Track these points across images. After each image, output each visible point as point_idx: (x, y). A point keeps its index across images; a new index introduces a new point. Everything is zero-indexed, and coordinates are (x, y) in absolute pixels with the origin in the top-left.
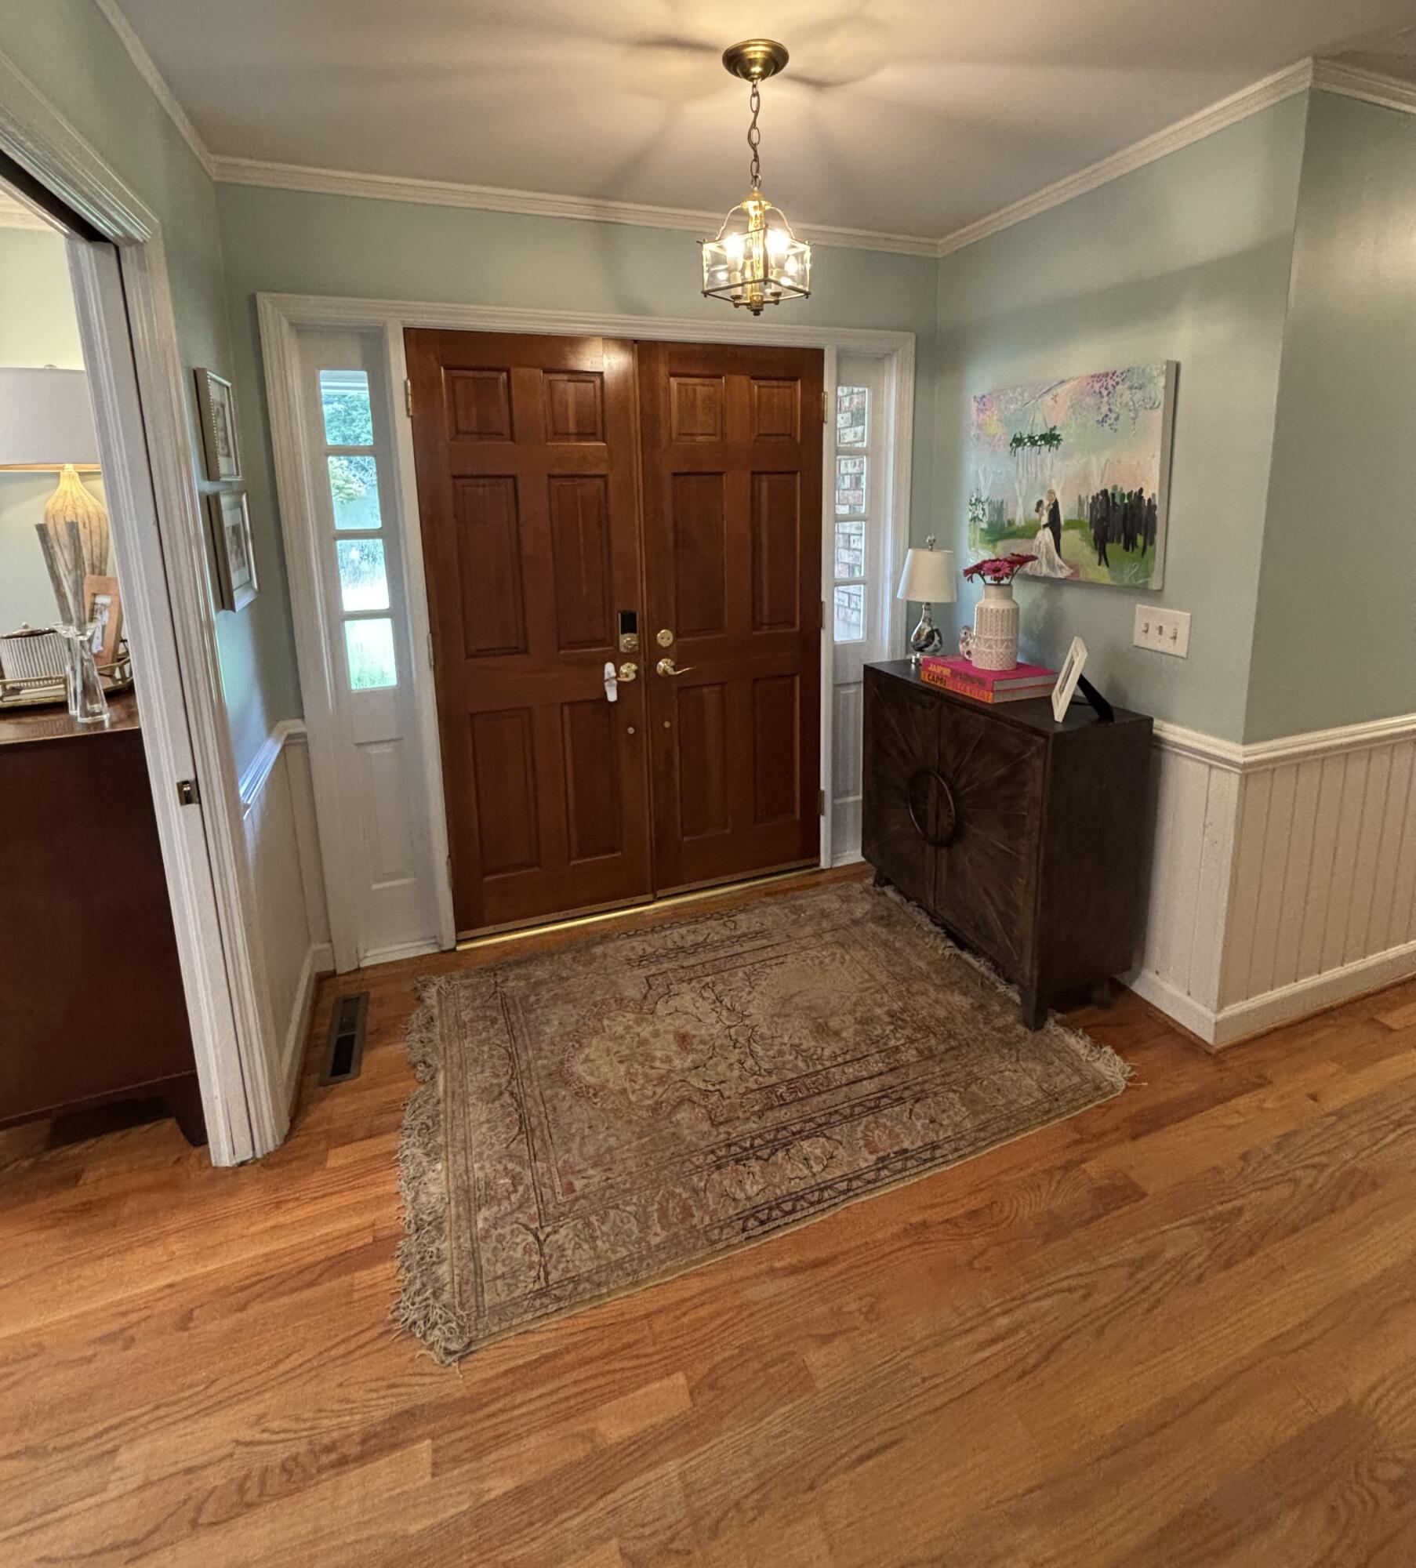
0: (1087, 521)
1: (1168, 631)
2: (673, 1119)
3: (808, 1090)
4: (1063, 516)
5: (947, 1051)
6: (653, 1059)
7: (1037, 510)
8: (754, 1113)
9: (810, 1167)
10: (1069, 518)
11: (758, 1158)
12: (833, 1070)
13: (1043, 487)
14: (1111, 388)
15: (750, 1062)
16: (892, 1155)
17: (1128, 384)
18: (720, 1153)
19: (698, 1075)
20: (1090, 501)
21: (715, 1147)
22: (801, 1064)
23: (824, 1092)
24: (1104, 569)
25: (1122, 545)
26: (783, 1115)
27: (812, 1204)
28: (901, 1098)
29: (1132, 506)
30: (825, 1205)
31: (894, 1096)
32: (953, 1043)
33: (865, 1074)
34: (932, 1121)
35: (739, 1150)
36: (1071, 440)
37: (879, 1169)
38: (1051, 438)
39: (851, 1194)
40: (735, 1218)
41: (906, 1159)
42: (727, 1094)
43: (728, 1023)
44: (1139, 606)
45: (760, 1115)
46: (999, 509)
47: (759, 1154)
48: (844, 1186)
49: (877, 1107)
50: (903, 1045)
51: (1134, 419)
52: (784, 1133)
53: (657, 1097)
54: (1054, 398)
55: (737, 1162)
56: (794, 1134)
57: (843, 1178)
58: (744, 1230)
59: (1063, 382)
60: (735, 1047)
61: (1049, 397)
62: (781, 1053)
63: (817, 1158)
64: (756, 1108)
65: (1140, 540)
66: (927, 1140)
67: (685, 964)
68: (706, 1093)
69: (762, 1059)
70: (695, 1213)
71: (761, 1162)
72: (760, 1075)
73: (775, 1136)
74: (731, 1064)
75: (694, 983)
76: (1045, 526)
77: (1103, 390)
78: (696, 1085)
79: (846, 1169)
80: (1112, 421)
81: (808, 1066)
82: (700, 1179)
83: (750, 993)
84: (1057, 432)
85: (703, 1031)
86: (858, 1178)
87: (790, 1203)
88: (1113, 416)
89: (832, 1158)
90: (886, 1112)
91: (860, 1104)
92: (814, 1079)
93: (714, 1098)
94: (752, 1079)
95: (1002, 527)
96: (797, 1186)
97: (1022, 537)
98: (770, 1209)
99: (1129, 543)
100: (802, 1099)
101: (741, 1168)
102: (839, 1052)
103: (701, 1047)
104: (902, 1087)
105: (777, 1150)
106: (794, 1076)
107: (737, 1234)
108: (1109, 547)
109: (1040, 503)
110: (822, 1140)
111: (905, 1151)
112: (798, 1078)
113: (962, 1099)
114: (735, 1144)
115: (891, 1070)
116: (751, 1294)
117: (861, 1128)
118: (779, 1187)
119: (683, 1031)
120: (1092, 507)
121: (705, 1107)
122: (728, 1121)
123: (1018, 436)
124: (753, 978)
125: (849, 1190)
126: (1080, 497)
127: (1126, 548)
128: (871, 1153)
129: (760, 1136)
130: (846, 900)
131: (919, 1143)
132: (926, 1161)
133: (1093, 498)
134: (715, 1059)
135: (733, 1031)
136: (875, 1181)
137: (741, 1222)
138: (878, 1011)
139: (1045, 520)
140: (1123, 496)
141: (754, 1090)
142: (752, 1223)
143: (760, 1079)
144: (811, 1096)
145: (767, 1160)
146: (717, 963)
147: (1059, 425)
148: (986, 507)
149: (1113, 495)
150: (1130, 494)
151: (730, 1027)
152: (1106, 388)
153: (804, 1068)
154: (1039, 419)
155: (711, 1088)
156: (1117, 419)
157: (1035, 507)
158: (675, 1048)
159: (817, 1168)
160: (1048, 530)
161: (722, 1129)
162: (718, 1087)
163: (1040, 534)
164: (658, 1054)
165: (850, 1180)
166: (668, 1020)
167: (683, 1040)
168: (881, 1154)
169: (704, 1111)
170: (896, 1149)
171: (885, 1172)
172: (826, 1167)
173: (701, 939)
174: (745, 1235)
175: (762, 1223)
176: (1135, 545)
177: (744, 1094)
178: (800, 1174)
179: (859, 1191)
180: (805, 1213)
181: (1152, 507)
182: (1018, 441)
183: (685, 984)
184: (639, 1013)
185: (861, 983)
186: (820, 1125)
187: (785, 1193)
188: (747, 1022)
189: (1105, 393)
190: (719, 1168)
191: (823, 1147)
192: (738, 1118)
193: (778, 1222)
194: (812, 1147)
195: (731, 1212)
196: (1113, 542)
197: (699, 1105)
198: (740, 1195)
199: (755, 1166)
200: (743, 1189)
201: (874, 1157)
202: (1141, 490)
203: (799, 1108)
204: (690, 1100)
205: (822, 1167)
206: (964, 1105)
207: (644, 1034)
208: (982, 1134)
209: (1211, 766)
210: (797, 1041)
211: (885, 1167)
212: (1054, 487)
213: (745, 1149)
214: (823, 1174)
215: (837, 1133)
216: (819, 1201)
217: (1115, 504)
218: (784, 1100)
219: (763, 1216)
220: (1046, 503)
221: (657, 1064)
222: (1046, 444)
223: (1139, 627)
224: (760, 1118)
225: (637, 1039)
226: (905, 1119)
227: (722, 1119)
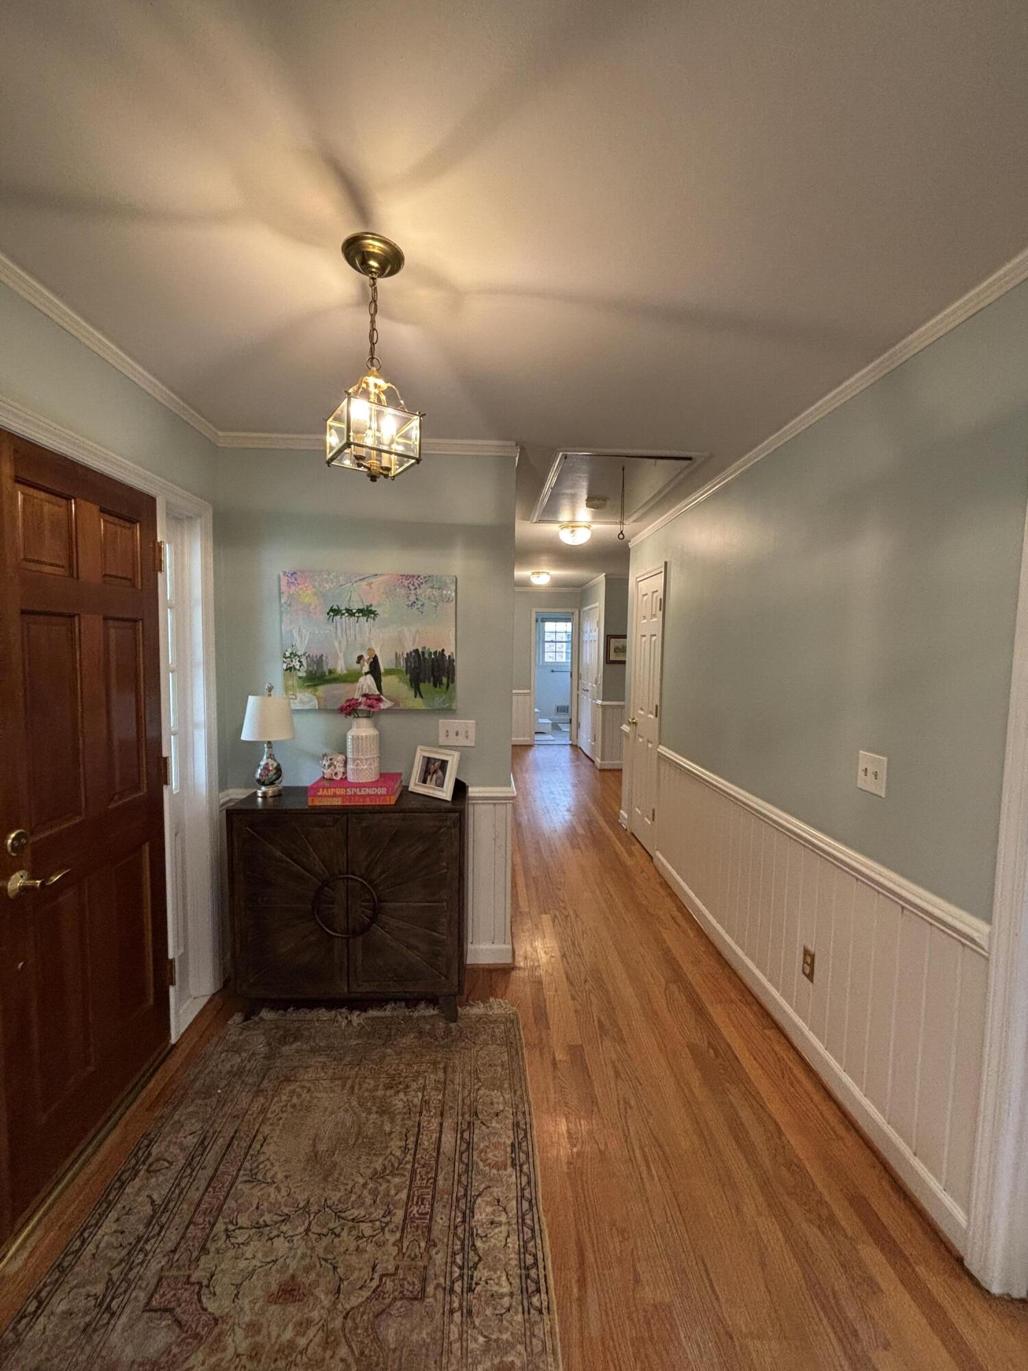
0: (404, 669)
1: (462, 733)
2: (392, 1346)
3: (427, 1187)
4: (382, 667)
5: (445, 1072)
6: (291, 1344)
7: (358, 662)
8: (427, 1249)
9: (500, 1224)
10: (387, 667)
11: (475, 1267)
12: (418, 1156)
13: (362, 647)
14: (417, 586)
15: (366, 1228)
16: (513, 1155)
17: (430, 585)
18: (456, 1305)
19: (349, 1294)
20: (405, 656)
21: (447, 1307)
22: (397, 1180)
23: (436, 1175)
24: (419, 699)
25: (432, 684)
26: (441, 1221)
27: (533, 1237)
28: (469, 1123)
29: (437, 661)
30: (537, 1227)
31: (465, 1127)
32: (441, 1066)
33: (435, 1136)
34: (497, 1115)
35: (460, 1283)
36: (386, 616)
37: (521, 1171)
38: (368, 612)
39: (534, 1201)
40: (526, 1316)
41: (520, 1148)
42: (391, 1269)
43: (301, 1229)
44: (441, 721)
45: (431, 1243)
46: (320, 661)
47: (471, 1264)
48: (526, 1205)
49: (468, 1144)
50: (423, 1096)
51: (436, 607)
52: (460, 1230)
53: (351, 1360)
54: (370, 584)
55: (471, 1290)
56: (464, 1221)
57: (519, 1204)
58: (540, 1312)
59: (376, 575)
60: (338, 1236)
61: (364, 583)
62: (374, 1193)
63: (493, 1213)
64: (423, 1244)
65: (445, 680)
66: (510, 1126)
67: (170, 1245)
68: (377, 1293)
69: (371, 1214)
70: (510, 1359)
71: (480, 1266)
72: (387, 1224)
73: (459, 1239)
74: (357, 1249)
75: (212, 1247)
76: (366, 674)
77: (410, 585)
78: (360, 1300)
79: (513, 1194)
80: (419, 606)
81: (403, 1175)
82: (476, 1340)
83: (278, 1189)
84: (373, 609)
85: (293, 1265)
86: (523, 1189)
87: (527, 1256)
88: (420, 603)
89: (499, 1201)
90: (475, 1140)
91: (461, 1154)
92: (418, 1177)
93: (389, 1284)
94: (388, 1235)
95: (323, 675)
96: (513, 1242)
97: (344, 681)
98: (528, 1276)
99: (437, 682)
100: (433, 1198)
101: (478, 1288)
102: (403, 1143)
103: (313, 1276)
104: (460, 1118)
105: (474, 1245)
106: (405, 1191)
107: (542, 1320)
108: (422, 686)
109: (360, 658)
110: (479, 1201)
111: (513, 1145)
112: (410, 1190)
113: (487, 1088)
114: (453, 1283)
115: (442, 1115)
116: (594, 1329)
117: (481, 1164)
118: (510, 1259)
119: (274, 1287)
120: (407, 660)
121: (395, 1299)
122: (424, 1280)
123: (335, 607)
124: (260, 1177)
125: (530, 1202)
126: (396, 654)
127: (435, 686)
128: (505, 1169)
129: (454, 1254)
130: (236, 1049)
131: (511, 1133)
132: (525, 1136)
133: (407, 654)
134: (340, 1264)
135: (315, 1229)
136: (529, 1177)
137: (532, 1311)
138: (380, 1093)
139: (366, 668)
140: (430, 654)
141: (402, 1237)
142: (535, 1300)
143: (392, 1226)
144: (435, 1188)
145: (480, 1259)
146: (203, 1207)
147: (374, 603)
148: (303, 659)
149: (423, 653)
150: (435, 652)
151: (307, 1230)
152: (413, 585)
153: (404, 1179)
154: (355, 598)
155: (375, 1284)
156: (423, 605)
157: (356, 660)
158: (292, 1309)
159: (503, 1218)
160: (369, 676)
161: (430, 1290)
162: (376, 1276)
163: (362, 679)
164: (288, 1334)
165: (523, 1196)
166: (245, 1303)
167: (289, 1292)
168: (509, 1162)
169: (399, 1304)
170: (509, 1150)
171: (525, 1168)
172: (505, 1209)
173: (148, 1209)
174: (545, 1312)
175: (538, 1291)
176: (441, 683)
177: (400, 1250)
178: (504, 1234)
179: (534, 1195)
180: (540, 1246)
181: (451, 661)
182: (335, 612)
183: (203, 1259)
184: (200, 1343)
185: (343, 1089)
186: (465, 1195)
187: (517, 1256)
188: (314, 1208)
189: (412, 588)
190: (470, 1313)
191: (488, 1203)
192: (425, 1268)
193: (541, 1276)
194: (483, 1213)
195: (519, 1317)
196: (425, 682)
197: (389, 1305)
198: (506, 1301)
199: (481, 1273)
200: (502, 1296)
201: (510, 1170)
202: (443, 650)
203: (440, 1204)
204: (377, 1316)
205: (503, 1213)
206: (493, 1090)
207: (244, 1346)
208: (518, 1093)
209: (495, 804)
210: (369, 1171)
211: (521, 1166)
212: (373, 646)
213: (461, 1276)
214: (510, 1215)
215: (478, 1185)
216: (533, 1230)
217: (425, 659)
218: (427, 1214)
219: (532, 1287)
220: (366, 657)
221: (302, 1342)
222: (364, 615)
223: (442, 733)
224: (435, 1245)
225: (244, 1360)
226: (487, 1130)
227: (418, 1287)
